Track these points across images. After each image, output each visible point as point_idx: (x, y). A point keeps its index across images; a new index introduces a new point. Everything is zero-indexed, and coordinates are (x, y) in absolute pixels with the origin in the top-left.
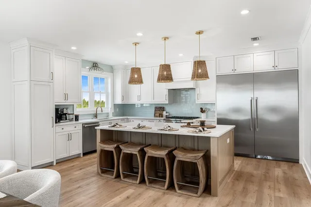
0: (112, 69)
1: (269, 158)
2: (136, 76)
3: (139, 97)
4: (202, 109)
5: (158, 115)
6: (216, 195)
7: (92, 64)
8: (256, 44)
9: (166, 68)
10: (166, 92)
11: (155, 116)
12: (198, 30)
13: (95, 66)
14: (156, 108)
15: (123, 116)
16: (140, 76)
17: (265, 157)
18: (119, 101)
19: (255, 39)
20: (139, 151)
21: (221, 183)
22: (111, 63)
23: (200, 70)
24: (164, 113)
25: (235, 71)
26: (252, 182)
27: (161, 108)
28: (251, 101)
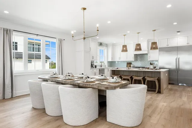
0: (107, 45)
1: (185, 85)
2: (125, 49)
3: (120, 58)
4: (151, 63)
5: (129, 66)
6: (163, 94)
7: (100, 43)
8: (179, 33)
9: (139, 45)
10: (133, 56)
11: (127, 67)
12: (153, 30)
13: (101, 44)
14: (127, 63)
15: (111, 67)
16: (126, 49)
17: (183, 85)
18: (110, 60)
19: (178, 32)
20: (130, 77)
21: (164, 90)
22: (107, 43)
23: (154, 46)
24: (132, 65)
25: (168, 46)
26: (177, 91)
27: (130, 63)
28: (176, 59)
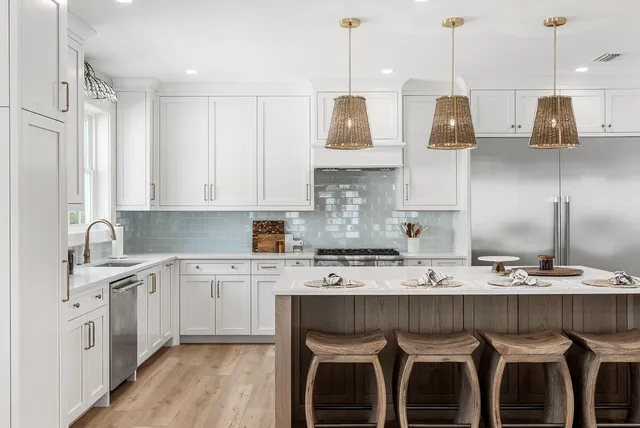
3: (211, 190)
10: (308, 178)
11: (255, 248)
14: (258, 223)
25: (518, 130)
27: (274, 223)
28: (556, 205)
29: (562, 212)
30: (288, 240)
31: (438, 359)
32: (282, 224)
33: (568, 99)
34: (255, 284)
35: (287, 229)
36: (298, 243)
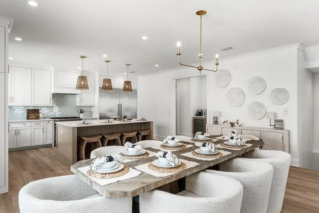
3: (13, 99)
5: (33, 117)
10: (50, 96)
11: (28, 118)
14: (28, 110)
27: (35, 110)
28: (119, 105)
29: (120, 106)
30: (41, 115)
31: (113, 138)
32: (38, 110)
33: (130, 82)
34: (32, 129)
35: (40, 111)
36: (44, 116)
